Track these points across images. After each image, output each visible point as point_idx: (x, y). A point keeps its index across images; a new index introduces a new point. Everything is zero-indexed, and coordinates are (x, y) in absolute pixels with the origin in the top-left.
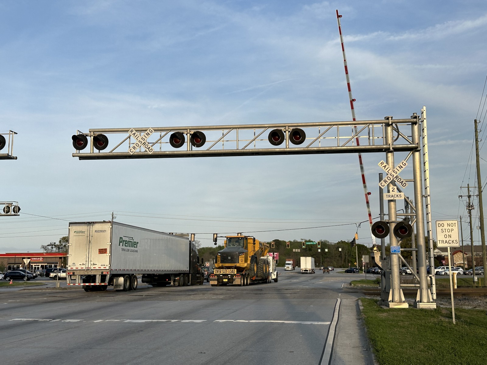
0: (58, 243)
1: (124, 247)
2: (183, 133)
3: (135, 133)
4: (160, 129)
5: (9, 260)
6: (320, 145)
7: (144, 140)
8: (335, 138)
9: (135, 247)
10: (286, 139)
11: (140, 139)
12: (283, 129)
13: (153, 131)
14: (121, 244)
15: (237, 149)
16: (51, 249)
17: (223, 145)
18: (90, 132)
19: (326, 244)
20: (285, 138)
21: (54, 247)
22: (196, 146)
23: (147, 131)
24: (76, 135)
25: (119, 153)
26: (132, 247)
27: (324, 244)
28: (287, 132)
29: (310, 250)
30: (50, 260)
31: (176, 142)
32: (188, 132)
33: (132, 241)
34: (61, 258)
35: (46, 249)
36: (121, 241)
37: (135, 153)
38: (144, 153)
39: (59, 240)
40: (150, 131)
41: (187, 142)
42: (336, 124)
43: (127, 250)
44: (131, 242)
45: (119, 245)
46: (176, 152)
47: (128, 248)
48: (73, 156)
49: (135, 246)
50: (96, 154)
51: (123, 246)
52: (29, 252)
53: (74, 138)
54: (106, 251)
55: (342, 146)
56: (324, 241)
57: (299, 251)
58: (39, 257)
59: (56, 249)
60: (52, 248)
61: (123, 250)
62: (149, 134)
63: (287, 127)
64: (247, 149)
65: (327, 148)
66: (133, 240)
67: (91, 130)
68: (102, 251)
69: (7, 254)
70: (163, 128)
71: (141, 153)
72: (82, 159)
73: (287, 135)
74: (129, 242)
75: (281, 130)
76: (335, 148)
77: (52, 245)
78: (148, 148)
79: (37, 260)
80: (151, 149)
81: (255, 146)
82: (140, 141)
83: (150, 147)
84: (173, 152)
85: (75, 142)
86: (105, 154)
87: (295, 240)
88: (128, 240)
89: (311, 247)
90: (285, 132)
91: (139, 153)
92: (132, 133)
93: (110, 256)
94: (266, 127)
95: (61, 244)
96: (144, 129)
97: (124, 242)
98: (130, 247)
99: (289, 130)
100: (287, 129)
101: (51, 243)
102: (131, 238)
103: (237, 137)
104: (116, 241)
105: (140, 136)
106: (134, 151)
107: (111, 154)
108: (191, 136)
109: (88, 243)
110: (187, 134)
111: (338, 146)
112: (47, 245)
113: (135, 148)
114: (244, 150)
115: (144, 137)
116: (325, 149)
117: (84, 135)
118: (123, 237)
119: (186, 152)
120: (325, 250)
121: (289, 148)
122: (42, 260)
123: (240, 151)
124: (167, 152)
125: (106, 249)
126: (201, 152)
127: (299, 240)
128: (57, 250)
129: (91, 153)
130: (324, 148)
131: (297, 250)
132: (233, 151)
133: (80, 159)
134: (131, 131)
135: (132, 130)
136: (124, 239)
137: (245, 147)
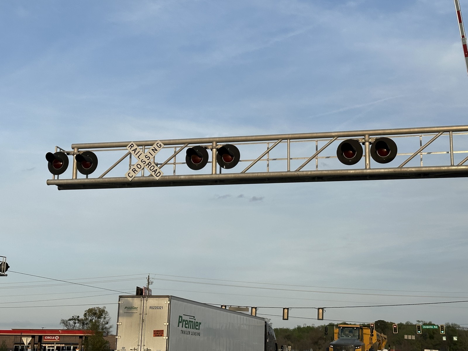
0: (82, 317)
1: (184, 329)
2: (206, 148)
3: (136, 149)
4: (172, 141)
5: (15, 338)
6: (422, 164)
7: (148, 158)
8: (448, 152)
9: (197, 329)
10: (365, 156)
11: (142, 157)
12: (360, 139)
13: (162, 145)
14: (181, 324)
15: (288, 171)
16: (74, 325)
17: (268, 165)
18: (73, 148)
19: (456, 329)
20: (364, 154)
21: (77, 321)
22: (224, 167)
23: (154, 146)
24: (53, 153)
25: (112, 179)
26: (194, 329)
27: (451, 330)
28: (367, 143)
29: (432, 337)
30: (67, 340)
31: (196, 161)
32: (214, 145)
33: (193, 320)
34: (81, 337)
35: (67, 325)
36: (181, 320)
37: (136, 179)
38: (148, 178)
39: (84, 313)
40: (158, 145)
41: (212, 162)
42: (448, 130)
43: (187, 333)
44: (193, 322)
45: (178, 326)
46: (194, 177)
47: (189, 330)
48: (48, 184)
49: (197, 327)
50: (79, 181)
51: (182, 327)
52: (43, 329)
53: (49, 156)
54: (163, 333)
55: (458, 166)
56: (452, 325)
57: (414, 338)
58: (55, 336)
59: (79, 325)
60: (75, 323)
61: (183, 332)
62: (156, 150)
63: (367, 136)
64: (303, 171)
65: (433, 169)
66: (195, 320)
67: (74, 146)
68: (158, 333)
69: (14, 331)
70: (177, 141)
71: (144, 178)
72: (62, 188)
73: (367, 148)
74: (190, 322)
75: (357, 141)
76: (446, 168)
77: (75, 319)
78: (154, 171)
79: (51, 339)
80: (159, 172)
81: (317, 167)
82: (142, 161)
83: (156, 170)
84: (190, 177)
85: (51, 163)
86: (92, 180)
87: (408, 322)
88: (189, 320)
89: (434, 333)
90: (364, 144)
91: (141, 178)
92: (133, 149)
93: (168, 340)
94: (333, 137)
95: (87, 319)
96: (149, 143)
97: (184, 323)
98: (190, 328)
99: (370, 140)
100: (367, 138)
101: (73, 317)
102: (193, 318)
103: (289, 153)
104: (175, 321)
105: (143, 153)
106: (134, 175)
107: (101, 180)
108: (217, 152)
109: (141, 322)
110: (212, 150)
111: (452, 166)
112: (69, 318)
113: (135, 171)
114: (299, 173)
115: (149, 155)
116: (429, 170)
117: (64, 153)
118: (183, 317)
119: (210, 176)
120: (453, 338)
121: (370, 169)
122: (58, 339)
123: (293, 173)
124: (182, 177)
125: (163, 331)
126: (233, 175)
127: (414, 323)
128: (81, 327)
129: (73, 179)
130: (427, 169)
131: (410, 337)
132: (281, 174)
133: (59, 189)
134: (131, 146)
135: (132, 144)
136: (184, 318)
137: (300, 167)
